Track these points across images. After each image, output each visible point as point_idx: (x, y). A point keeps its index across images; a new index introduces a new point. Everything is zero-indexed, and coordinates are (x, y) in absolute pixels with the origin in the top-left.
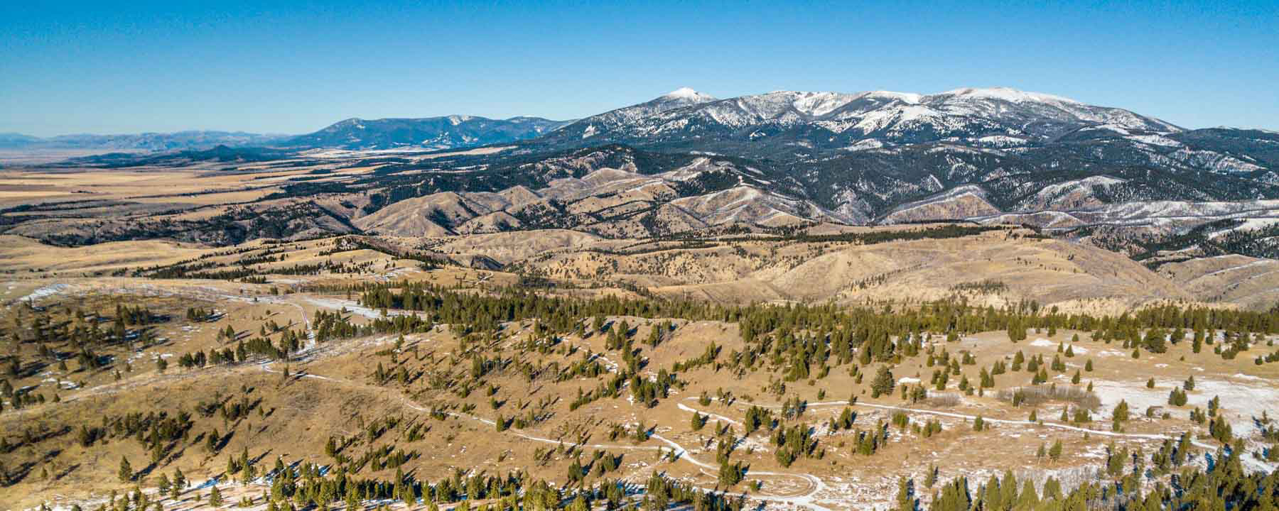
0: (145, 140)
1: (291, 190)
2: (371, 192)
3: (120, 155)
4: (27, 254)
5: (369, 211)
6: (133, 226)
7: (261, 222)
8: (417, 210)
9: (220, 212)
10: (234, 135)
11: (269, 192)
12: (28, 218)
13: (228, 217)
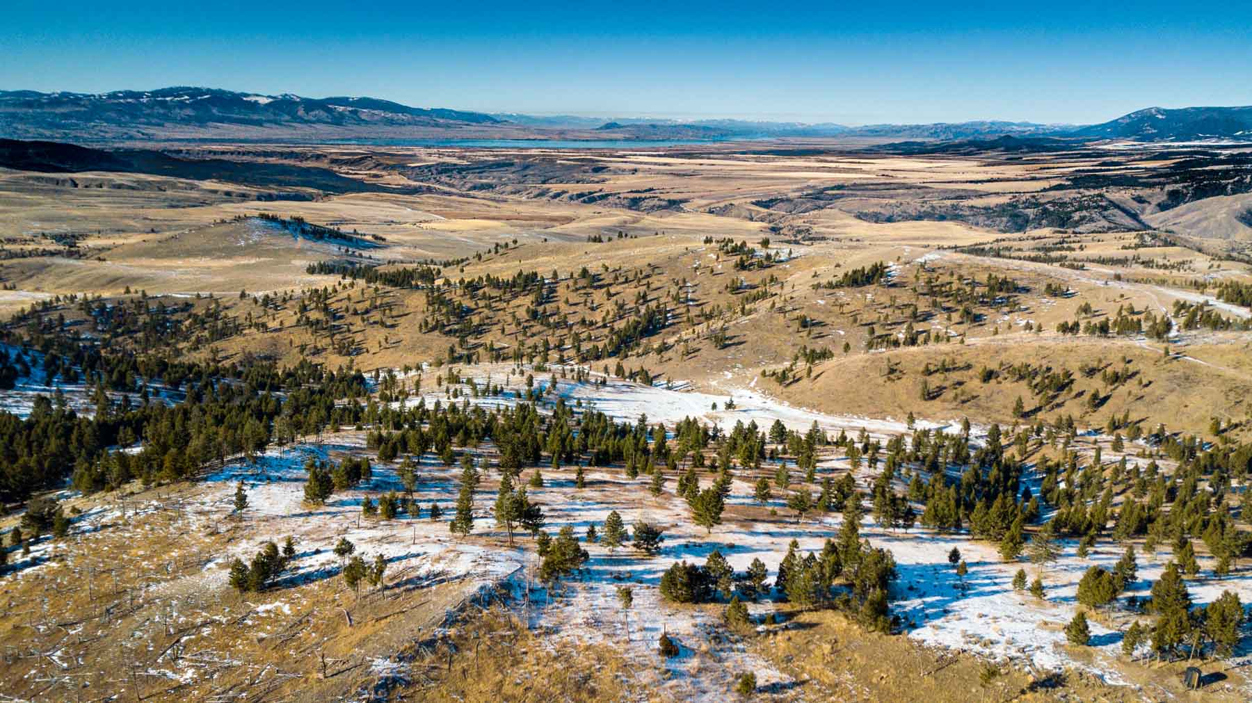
0: (936, 130)
1: (1078, 181)
3: (913, 143)
4: (845, 226)
6: (926, 208)
7: (1045, 211)
9: (1004, 200)
10: (1018, 125)
11: (1054, 183)
12: (842, 196)
13: (1013, 206)
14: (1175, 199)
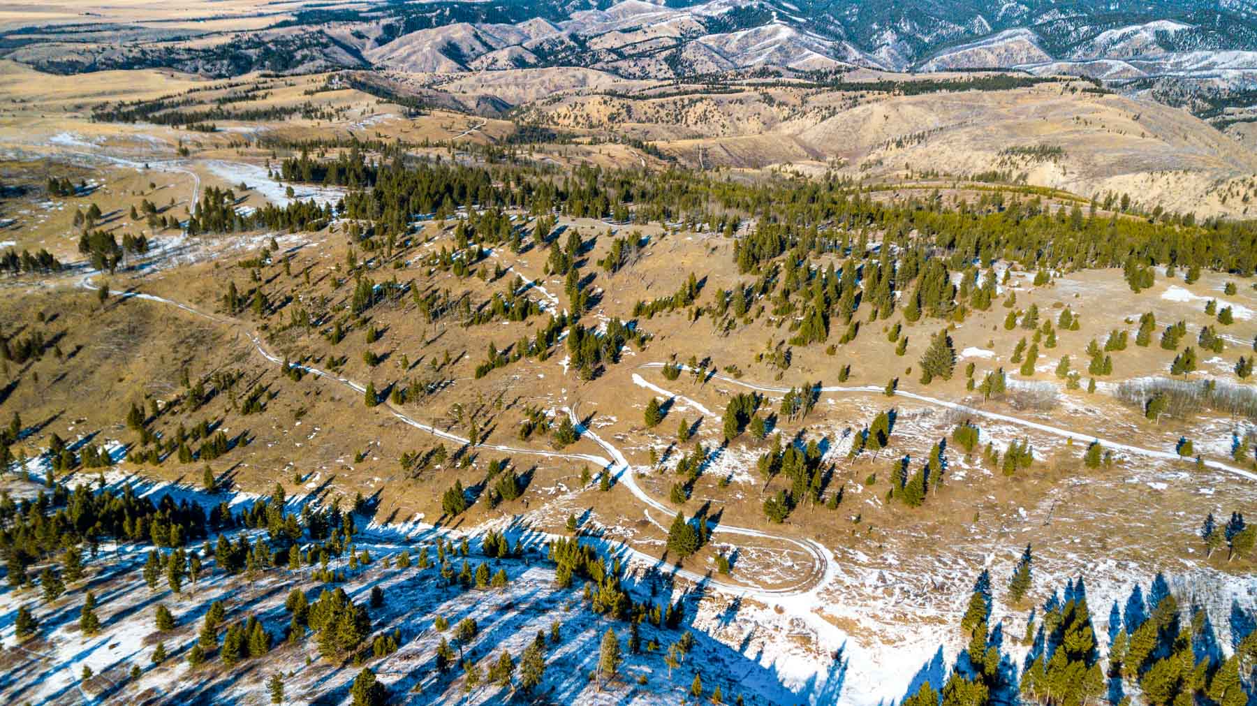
2: (384, 22)
5: (381, 42)
6: (136, 53)
7: (268, 51)
8: (429, 43)
9: (226, 40)
11: (281, 19)
12: (30, 41)
13: (235, 46)
14: (390, 33)
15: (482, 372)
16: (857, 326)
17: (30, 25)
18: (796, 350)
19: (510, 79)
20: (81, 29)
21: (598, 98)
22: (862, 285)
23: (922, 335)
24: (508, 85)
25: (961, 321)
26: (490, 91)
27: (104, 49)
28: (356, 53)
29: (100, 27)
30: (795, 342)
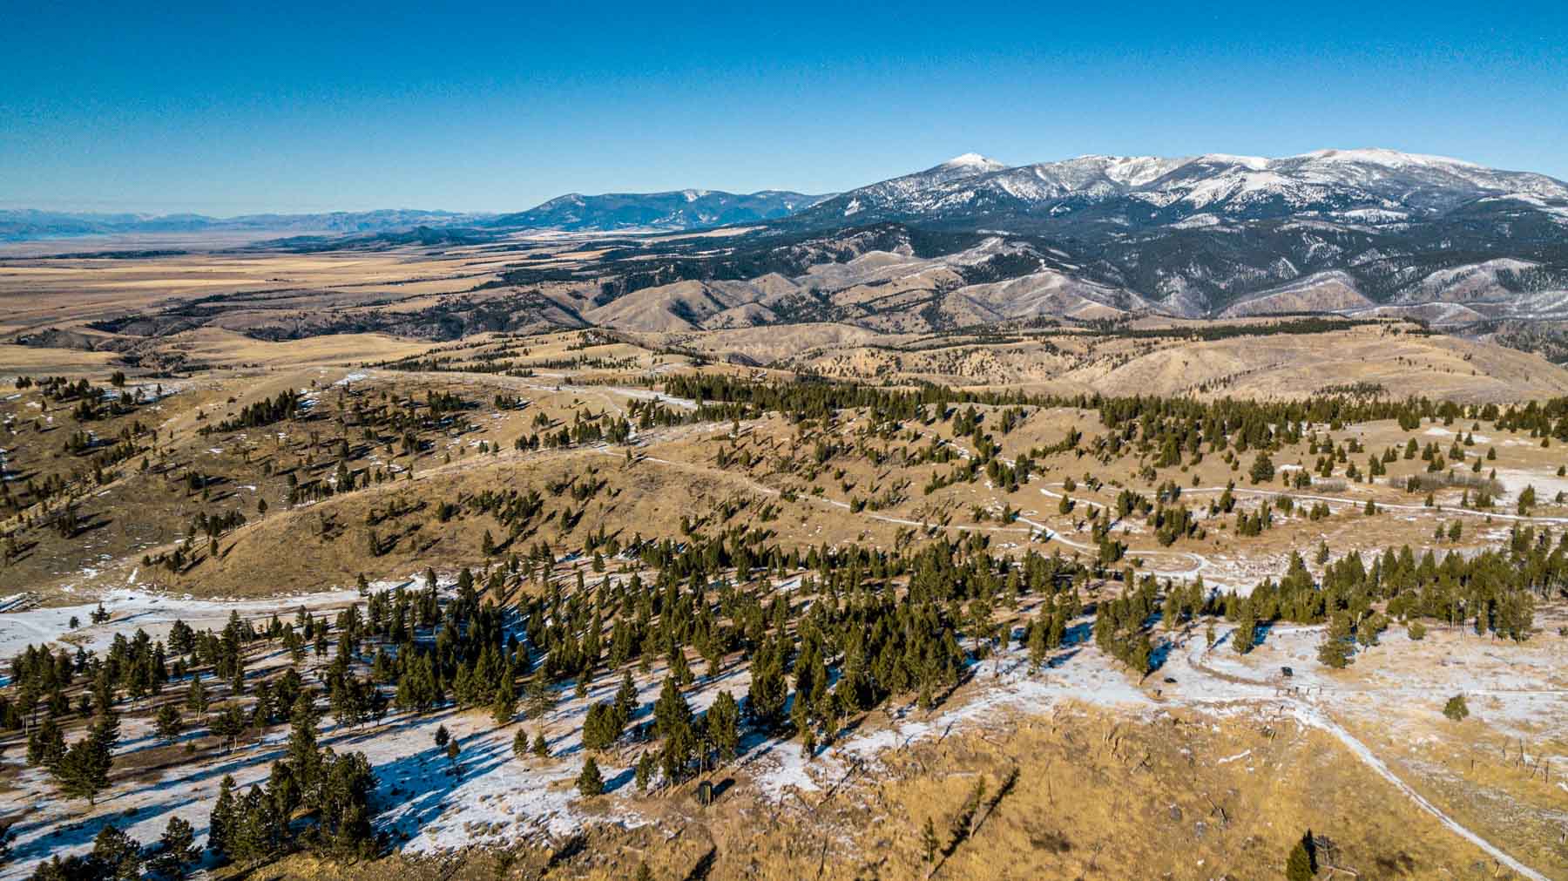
0: (335, 220)
1: (510, 278)
2: (603, 280)
3: (309, 238)
4: (234, 348)
5: (600, 302)
6: (339, 318)
7: (480, 312)
8: (657, 301)
9: (432, 303)
10: (433, 214)
11: (485, 280)
12: (223, 309)
13: (442, 309)
14: (609, 293)
15: (929, 490)
16: (1201, 456)
17: (217, 293)
18: (1158, 470)
19: (756, 336)
20: (275, 295)
21: (865, 350)
22: (1201, 433)
23: (1249, 459)
24: (754, 343)
25: (1277, 450)
26: (736, 349)
27: (305, 315)
28: (574, 314)
29: (293, 293)
30: (1157, 465)
